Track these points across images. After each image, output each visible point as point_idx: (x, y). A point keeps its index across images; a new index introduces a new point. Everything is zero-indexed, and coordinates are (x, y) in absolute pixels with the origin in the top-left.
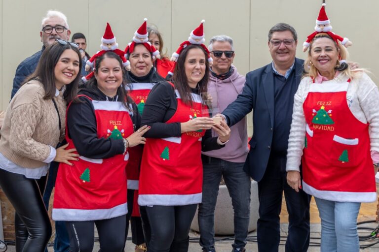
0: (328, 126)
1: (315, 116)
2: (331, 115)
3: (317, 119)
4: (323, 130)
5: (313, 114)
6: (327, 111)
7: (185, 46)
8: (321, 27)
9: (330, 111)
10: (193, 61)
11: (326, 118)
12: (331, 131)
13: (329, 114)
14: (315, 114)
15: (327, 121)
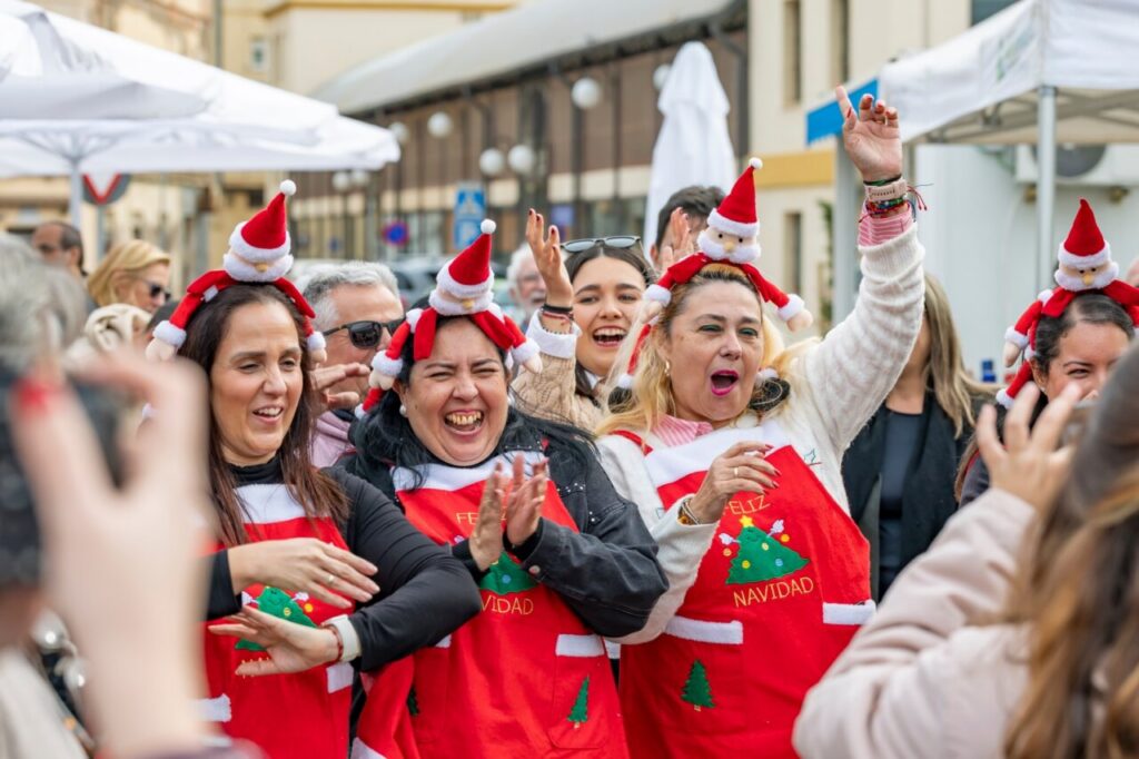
0: (788, 580)
1: (734, 555)
2: (785, 538)
3: (746, 565)
4: (779, 600)
5: (727, 553)
6: (767, 529)
7: (211, 293)
8: (729, 244)
9: (778, 526)
10: (255, 362)
11: (773, 553)
12: (805, 596)
13: (777, 537)
14: (733, 547)
15: (779, 563)
